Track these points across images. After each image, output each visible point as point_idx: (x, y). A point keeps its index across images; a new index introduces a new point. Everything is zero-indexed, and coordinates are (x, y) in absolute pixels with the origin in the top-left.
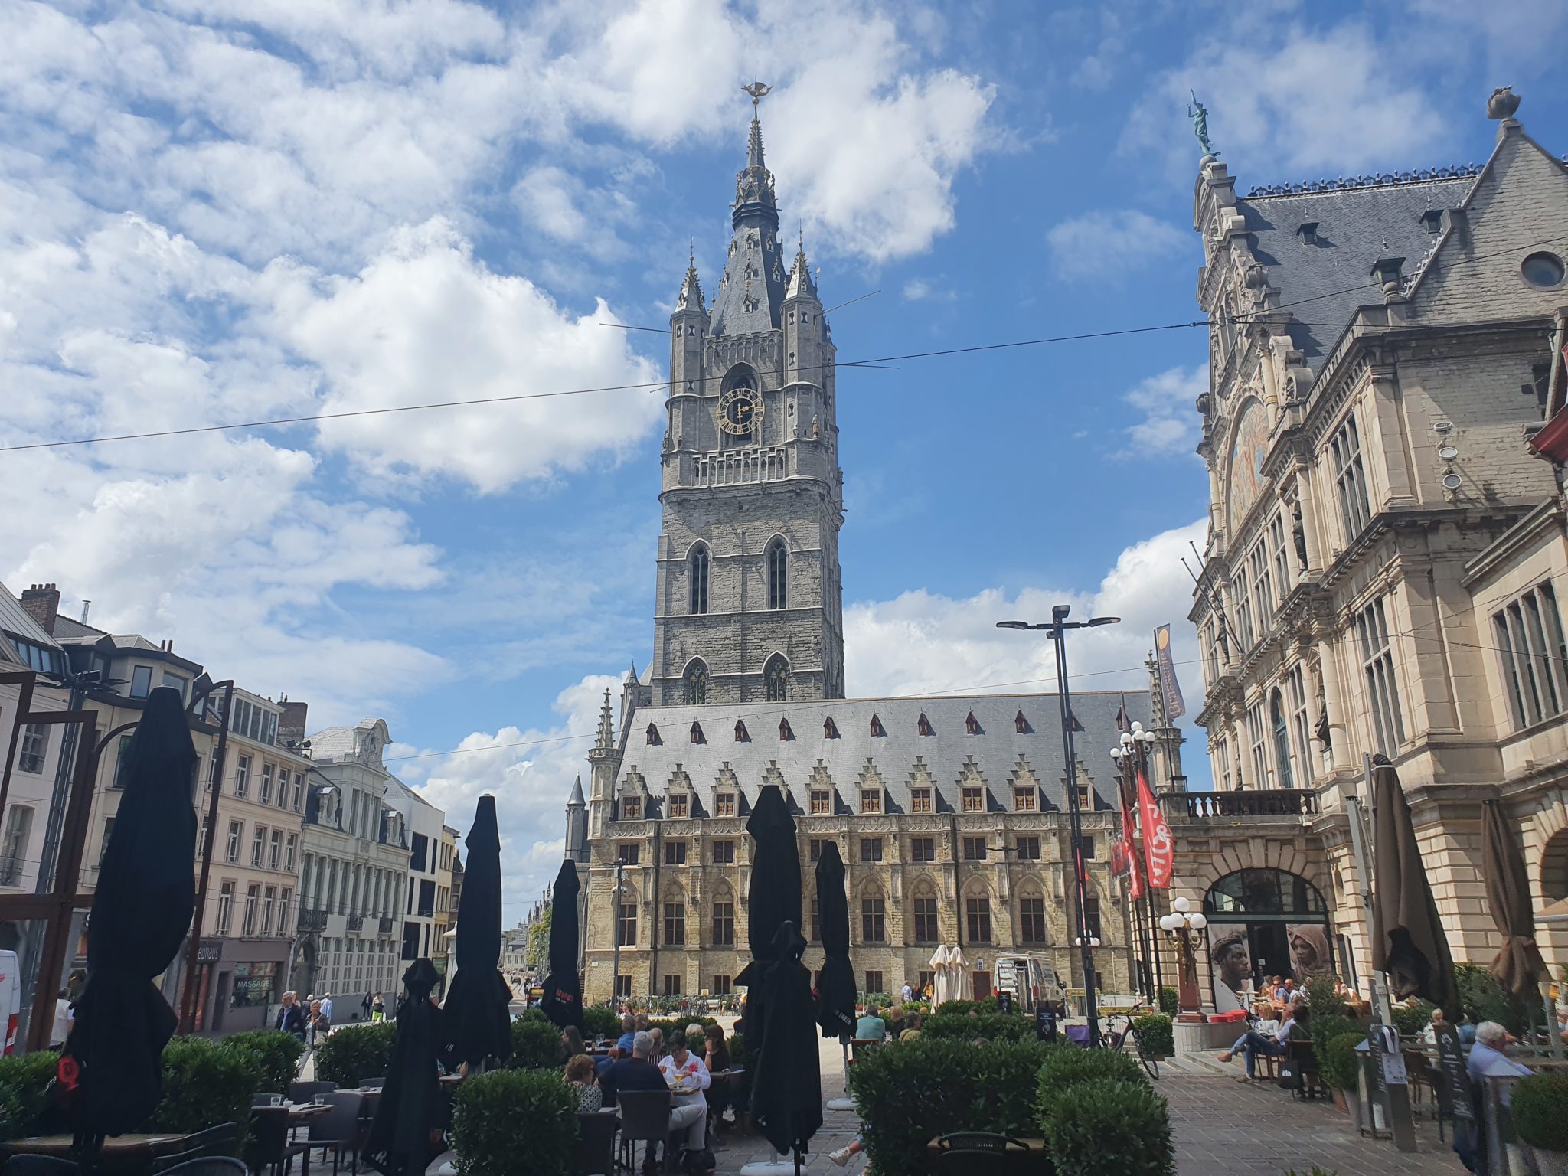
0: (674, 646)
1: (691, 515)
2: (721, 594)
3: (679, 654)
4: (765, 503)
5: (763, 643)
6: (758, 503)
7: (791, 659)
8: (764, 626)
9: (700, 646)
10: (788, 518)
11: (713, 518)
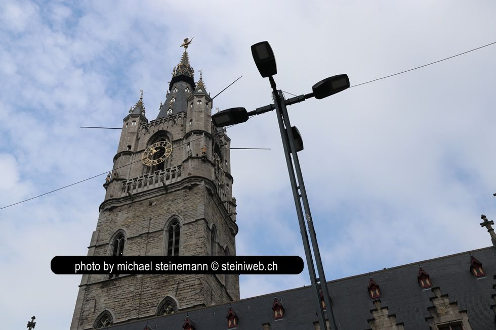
0: (91, 304)
1: (117, 216)
3: (93, 310)
4: (167, 198)
5: (158, 291)
6: (163, 199)
7: (180, 300)
9: (110, 301)
10: (182, 204)
11: (131, 214)
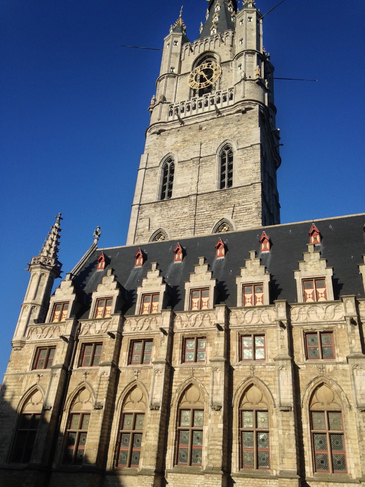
0: (145, 222)
2: (182, 184)
4: (218, 123)
6: (213, 124)
7: (236, 222)
8: (214, 201)
9: (164, 221)
10: (235, 129)
11: (180, 138)
